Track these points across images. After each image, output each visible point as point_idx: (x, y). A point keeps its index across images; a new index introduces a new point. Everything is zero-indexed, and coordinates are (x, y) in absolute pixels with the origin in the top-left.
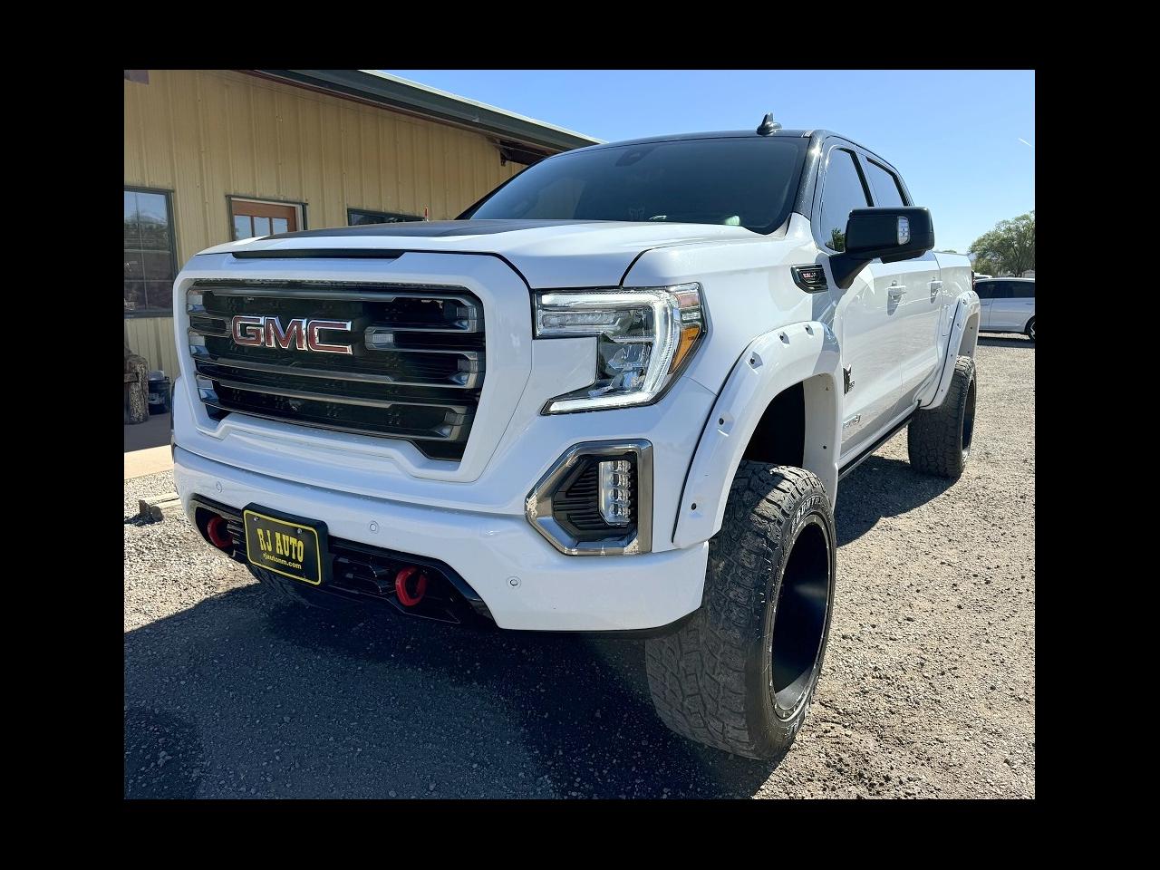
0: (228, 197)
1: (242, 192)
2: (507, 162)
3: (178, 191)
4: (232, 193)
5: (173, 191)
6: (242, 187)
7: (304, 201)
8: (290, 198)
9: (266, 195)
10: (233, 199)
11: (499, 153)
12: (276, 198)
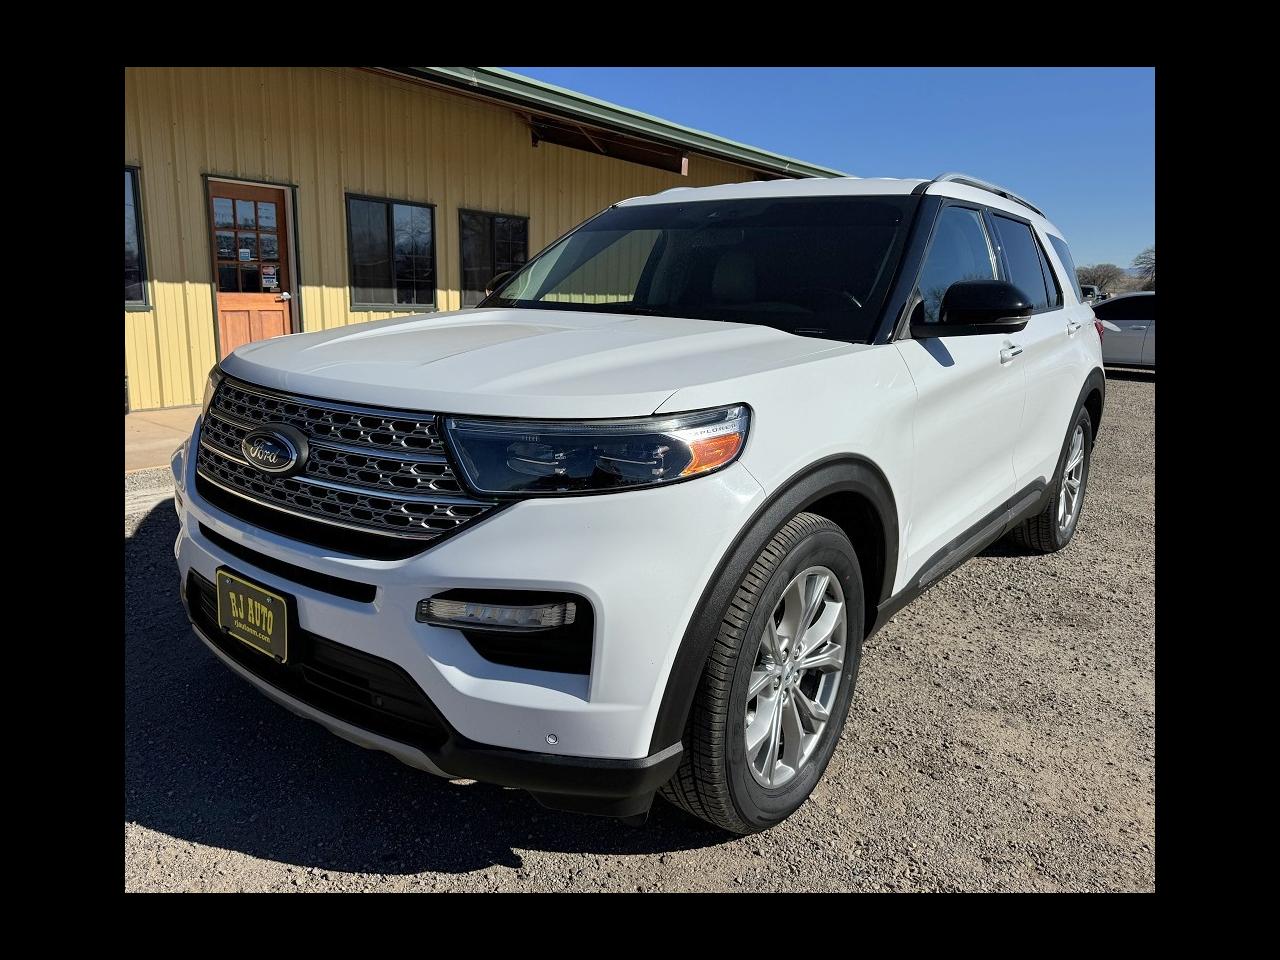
0: (204, 176)
1: (222, 170)
2: (539, 142)
3: (145, 167)
4: (210, 173)
5: (140, 168)
6: (220, 163)
7: (294, 183)
8: (278, 177)
9: (250, 174)
10: (210, 179)
11: (529, 131)
12: (261, 179)
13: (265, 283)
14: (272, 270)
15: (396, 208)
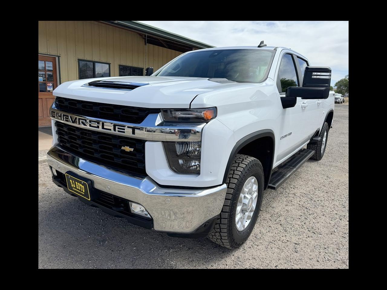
7: (59, 55)
8: (53, 54)
9: (43, 52)
12: (46, 54)
13: (48, 89)
14: (51, 85)
15: (97, 64)
